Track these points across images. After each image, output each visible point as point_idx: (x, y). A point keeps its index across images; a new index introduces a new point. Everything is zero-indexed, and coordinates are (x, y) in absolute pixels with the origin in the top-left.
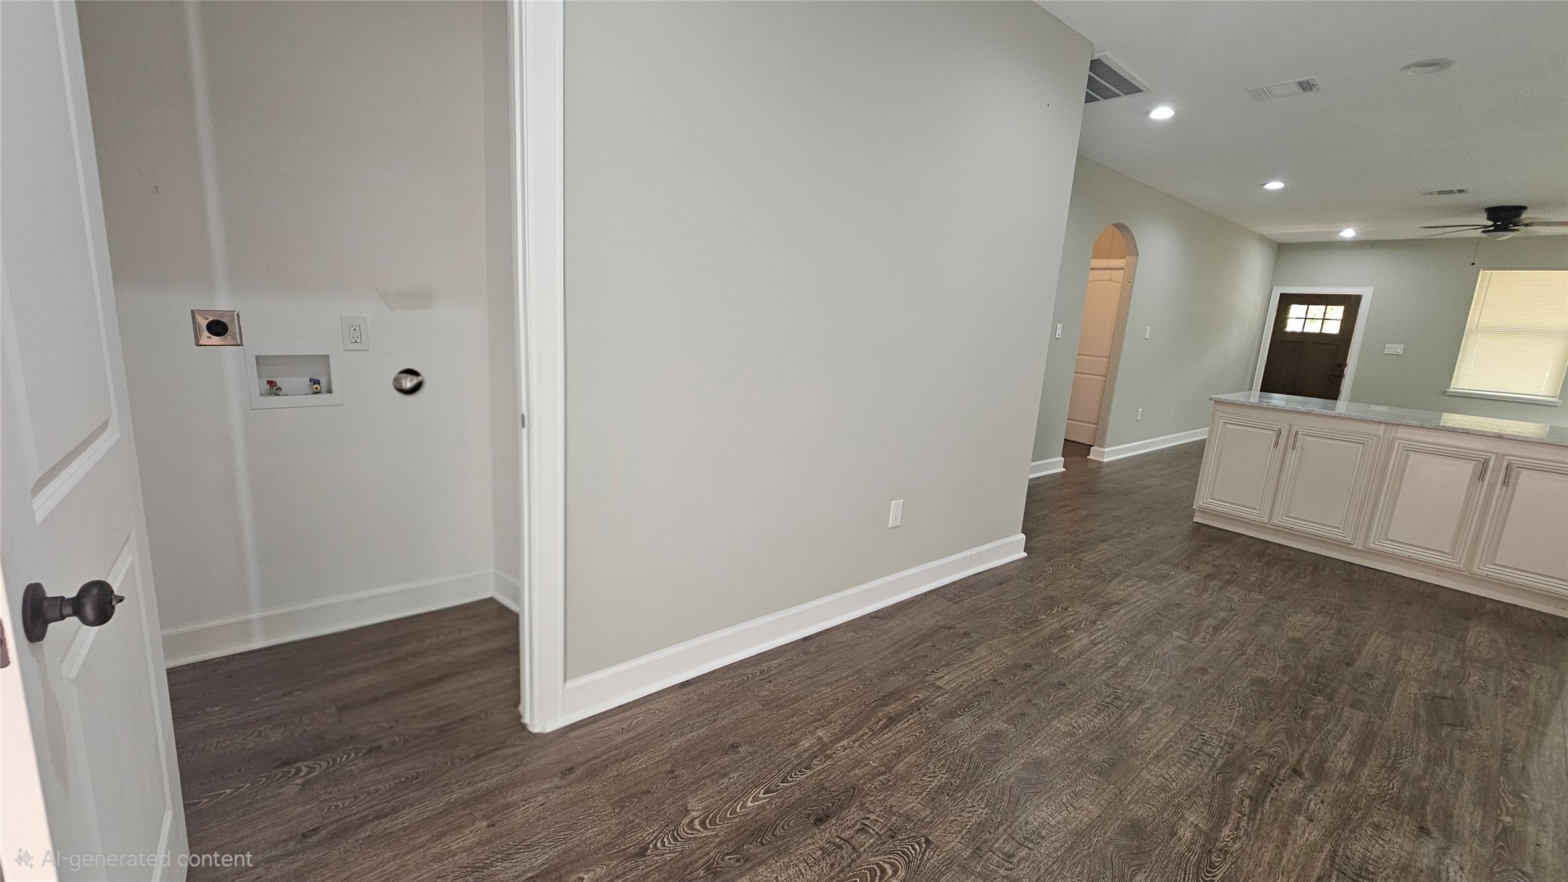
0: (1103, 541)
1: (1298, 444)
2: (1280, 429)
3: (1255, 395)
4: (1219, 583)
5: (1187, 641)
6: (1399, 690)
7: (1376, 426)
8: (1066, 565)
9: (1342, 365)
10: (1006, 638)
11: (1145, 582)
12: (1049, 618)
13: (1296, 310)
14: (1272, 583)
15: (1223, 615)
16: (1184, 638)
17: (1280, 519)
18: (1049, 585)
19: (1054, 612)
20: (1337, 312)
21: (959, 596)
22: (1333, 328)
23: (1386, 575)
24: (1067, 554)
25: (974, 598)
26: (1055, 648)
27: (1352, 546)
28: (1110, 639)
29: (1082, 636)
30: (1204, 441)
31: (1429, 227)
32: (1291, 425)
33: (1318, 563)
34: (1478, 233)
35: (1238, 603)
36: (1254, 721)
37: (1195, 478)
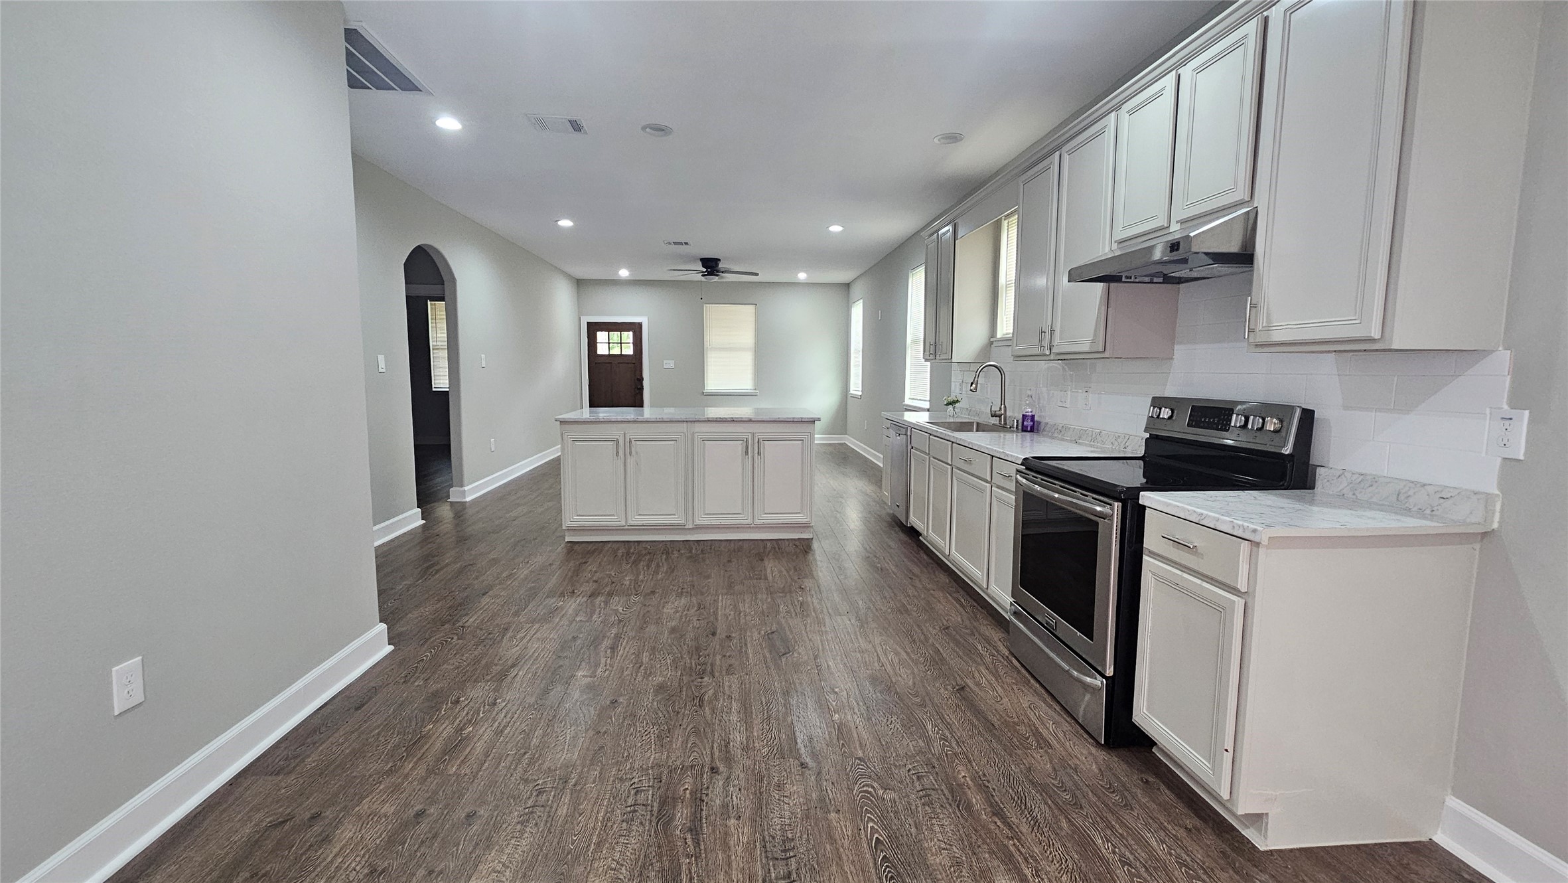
0: (483, 595)
1: (633, 450)
2: (618, 440)
3: (586, 412)
4: (603, 598)
5: (591, 677)
6: (749, 640)
7: (681, 425)
8: (446, 641)
9: (641, 380)
10: (381, 788)
11: (537, 626)
12: (438, 725)
13: (602, 336)
14: (642, 581)
15: (614, 631)
16: (588, 674)
17: (635, 520)
18: (429, 678)
19: (443, 713)
20: (628, 336)
21: (295, 758)
22: (629, 350)
23: (710, 542)
24: (446, 626)
25: (321, 748)
26: (453, 766)
27: (686, 527)
28: (516, 716)
29: (483, 729)
30: (558, 460)
31: (674, 270)
32: (624, 434)
33: (668, 548)
34: (699, 277)
35: (623, 612)
36: (668, 735)
37: (558, 496)
